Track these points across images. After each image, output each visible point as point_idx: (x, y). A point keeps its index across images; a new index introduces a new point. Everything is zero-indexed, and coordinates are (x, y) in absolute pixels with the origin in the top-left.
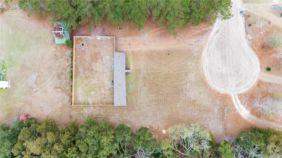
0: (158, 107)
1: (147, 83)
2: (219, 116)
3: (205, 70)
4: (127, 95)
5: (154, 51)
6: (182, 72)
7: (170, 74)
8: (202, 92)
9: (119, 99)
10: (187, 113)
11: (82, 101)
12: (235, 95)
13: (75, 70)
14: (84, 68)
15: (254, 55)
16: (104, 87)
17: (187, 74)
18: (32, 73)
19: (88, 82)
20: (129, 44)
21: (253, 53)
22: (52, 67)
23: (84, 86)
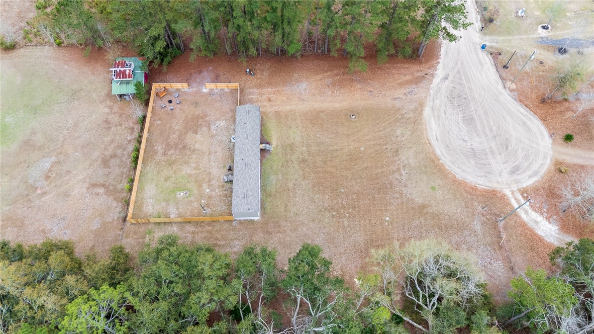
0: (338, 222)
1: (309, 170)
2: (488, 239)
3: (434, 143)
4: (264, 196)
5: (322, 112)
6: (387, 149)
7: (360, 153)
8: (437, 187)
9: (245, 197)
10: (410, 233)
11: (153, 212)
12: (513, 192)
13: (145, 149)
14: (168, 145)
15: (530, 116)
16: (209, 181)
17: (397, 151)
18: (44, 157)
19: (171, 172)
20: (269, 100)
21: (527, 112)
22: (93, 144)
23: (162, 179)
